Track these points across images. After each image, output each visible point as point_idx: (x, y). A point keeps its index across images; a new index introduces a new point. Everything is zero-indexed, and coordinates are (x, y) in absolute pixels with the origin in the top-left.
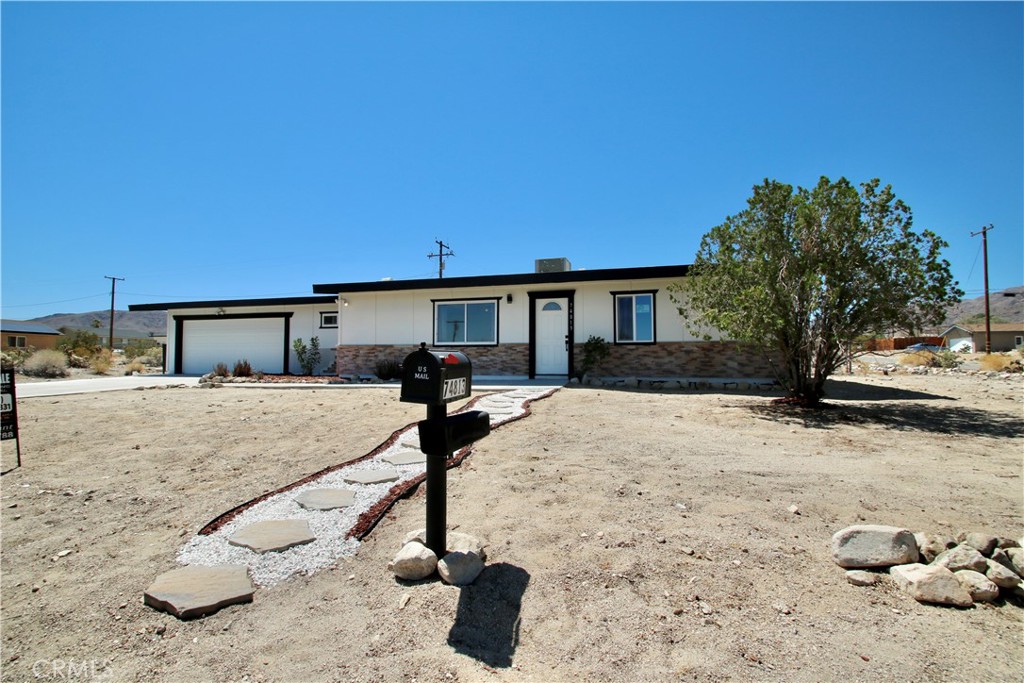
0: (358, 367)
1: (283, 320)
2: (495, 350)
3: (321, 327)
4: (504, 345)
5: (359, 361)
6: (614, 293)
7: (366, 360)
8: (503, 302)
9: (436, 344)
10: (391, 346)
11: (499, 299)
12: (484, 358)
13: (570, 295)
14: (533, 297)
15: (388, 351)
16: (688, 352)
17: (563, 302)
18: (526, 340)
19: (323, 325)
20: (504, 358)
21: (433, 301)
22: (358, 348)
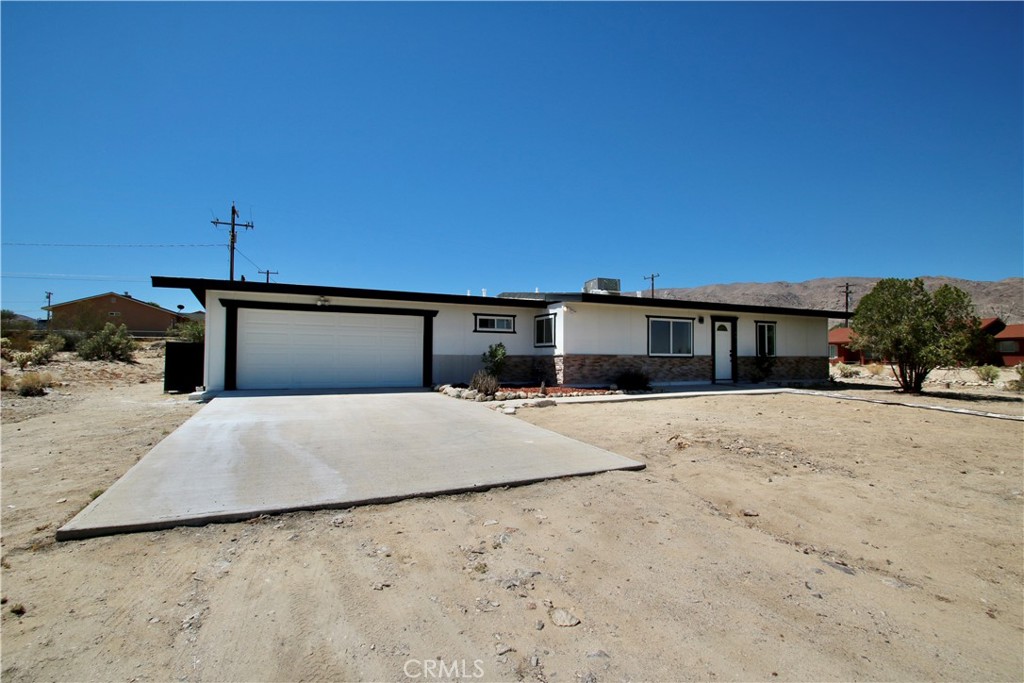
0: (584, 377)
1: (420, 320)
2: (692, 361)
3: (475, 331)
4: (698, 357)
5: (585, 371)
6: (756, 322)
7: (592, 370)
8: (696, 321)
9: (651, 354)
10: (615, 356)
11: (693, 319)
12: (685, 367)
13: (734, 321)
14: (714, 319)
15: (611, 361)
16: (790, 363)
17: (728, 325)
18: (710, 353)
19: (478, 329)
20: (698, 367)
21: (648, 317)
22: (584, 357)
